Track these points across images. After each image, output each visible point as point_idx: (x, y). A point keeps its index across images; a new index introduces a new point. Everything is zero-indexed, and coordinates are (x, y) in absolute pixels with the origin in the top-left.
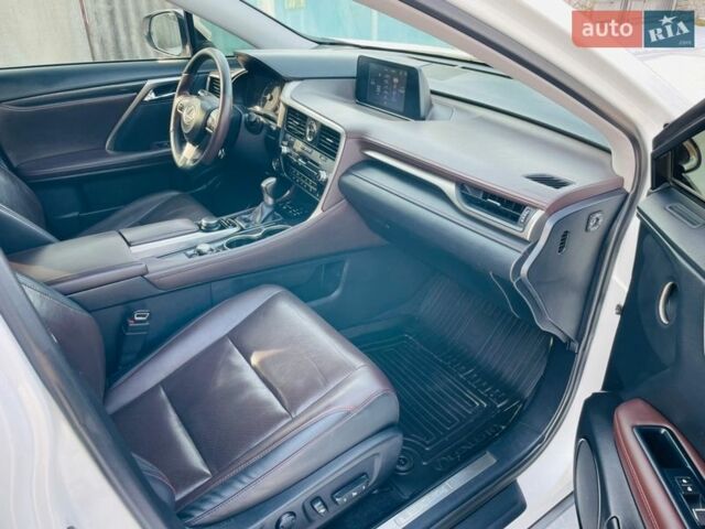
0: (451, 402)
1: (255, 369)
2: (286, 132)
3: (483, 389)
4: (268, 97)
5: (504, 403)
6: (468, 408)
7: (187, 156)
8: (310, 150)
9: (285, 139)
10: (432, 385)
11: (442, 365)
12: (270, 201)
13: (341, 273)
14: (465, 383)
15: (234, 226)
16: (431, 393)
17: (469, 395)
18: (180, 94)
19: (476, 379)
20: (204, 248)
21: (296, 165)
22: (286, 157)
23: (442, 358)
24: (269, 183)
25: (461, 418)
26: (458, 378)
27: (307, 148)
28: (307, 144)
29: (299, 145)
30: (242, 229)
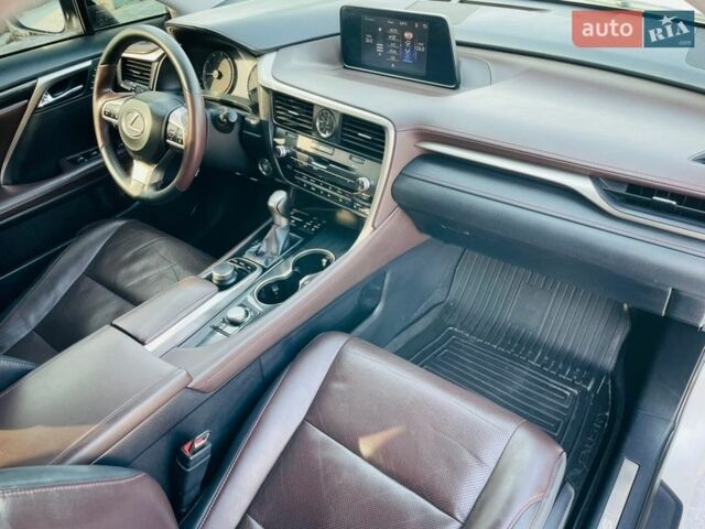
0: (540, 399)
1: (371, 461)
2: (275, 126)
3: (563, 372)
4: (215, 74)
5: (592, 383)
6: (562, 401)
7: (140, 180)
8: (329, 150)
9: (276, 135)
10: (510, 384)
11: (505, 355)
12: (283, 222)
13: (382, 287)
14: (540, 370)
15: (254, 269)
16: (514, 394)
17: (553, 385)
18: (100, 94)
19: (549, 362)
20: (237, 313)
21: (309, 171)
22: (287, 160)
23: (501, 346)
24: (278, 199)
25: (563, 417)
26: (532, 367)
27: (322, 148)
28: (322, 141)
29: (305, 143)
30: (264, 270)
